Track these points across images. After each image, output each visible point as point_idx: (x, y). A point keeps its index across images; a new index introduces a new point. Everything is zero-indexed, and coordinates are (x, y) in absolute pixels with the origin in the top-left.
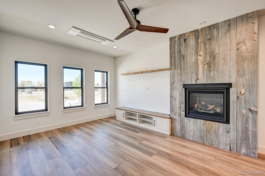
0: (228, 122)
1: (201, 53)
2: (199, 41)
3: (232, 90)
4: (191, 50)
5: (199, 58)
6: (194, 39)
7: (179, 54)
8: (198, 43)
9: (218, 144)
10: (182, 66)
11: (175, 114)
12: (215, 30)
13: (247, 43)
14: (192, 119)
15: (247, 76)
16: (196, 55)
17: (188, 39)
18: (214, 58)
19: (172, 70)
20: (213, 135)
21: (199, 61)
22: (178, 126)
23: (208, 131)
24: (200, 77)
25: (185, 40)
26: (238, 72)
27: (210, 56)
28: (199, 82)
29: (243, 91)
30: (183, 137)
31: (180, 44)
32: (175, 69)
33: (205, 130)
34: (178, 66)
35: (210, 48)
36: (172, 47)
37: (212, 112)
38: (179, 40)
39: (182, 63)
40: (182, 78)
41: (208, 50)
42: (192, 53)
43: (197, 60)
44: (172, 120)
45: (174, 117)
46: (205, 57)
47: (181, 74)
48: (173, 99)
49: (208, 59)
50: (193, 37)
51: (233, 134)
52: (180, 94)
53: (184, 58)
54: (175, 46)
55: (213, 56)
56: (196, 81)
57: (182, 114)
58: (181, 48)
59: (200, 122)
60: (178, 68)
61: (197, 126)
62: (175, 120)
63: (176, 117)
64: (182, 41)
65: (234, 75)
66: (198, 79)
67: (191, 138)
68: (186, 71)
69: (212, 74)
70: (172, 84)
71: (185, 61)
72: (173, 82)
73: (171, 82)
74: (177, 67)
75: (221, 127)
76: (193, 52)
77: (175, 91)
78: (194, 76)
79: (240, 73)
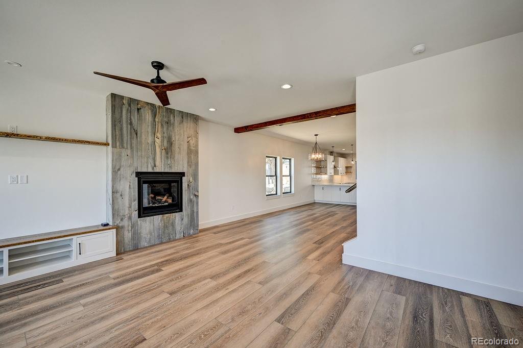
0: (181, 210)
1: (159, 135)
2: (157, 120)
3: (184, 178)
4: (147, 127)
5: (156, 139)
6: (150, 113)
7: (129, 126)
8: (154, 121)
9: (174, 235)
10: (134, 145)
11: (122, 220)
12: (172, 115)
13: (193, 138)
14: (148, 218)
15: (193, 167)
16: (153, 135)
17: (142, 110)
18: (171, 144)
19: (116, 147)
20: (171, 228)
21: (156, 143)
22: (128, 235)
23: (165, 227)
24: (158, 163)
25: (138, 109)
26: (188, 162)
27: (167, 141)
28: (157, 170)
29: (191, 180)
30: (136, 249)
31: (129, 111)
32: (123, 147)
33: (163, 225)
34: (127, 143)
35: (167, 133)
36: (116, 110)
37: (167, 204)
38: (129, 105)
39: (134, 141)
40: (133, 162)
41: (165, 133)
42: (148, 132)
43: (154, 142)
44: (118, 228)
45: (120, 225)
46: (162, 141)
47: (132, 157)
48: (118, 195)
49: (165, 144)
50: (150, 111)
51: (186, 220)
52: (129, 186)
53: (137, 134)
54: (122, 111)
55: (170, 143)
56: (153, 169)
57: (133, 215)
58: (132, 117)
59: (157, 220)
60: (127, 146)
61: (154, 225)
62: (123, 227)
63: (126, 223)
64: (134, 108)
65: (186, 165)
66: (155, 166)
67: (146, 245)
68: (139, 153)
69: (169, 162)
70: (116, 171)
71: (139, 139)
72: (118, 168)
73: (113, 168)
74: (125, 145)
75: (177, 216)
76: (150, 129)
77: (122, 182)
78: (151, 161)
79: (189, 165)
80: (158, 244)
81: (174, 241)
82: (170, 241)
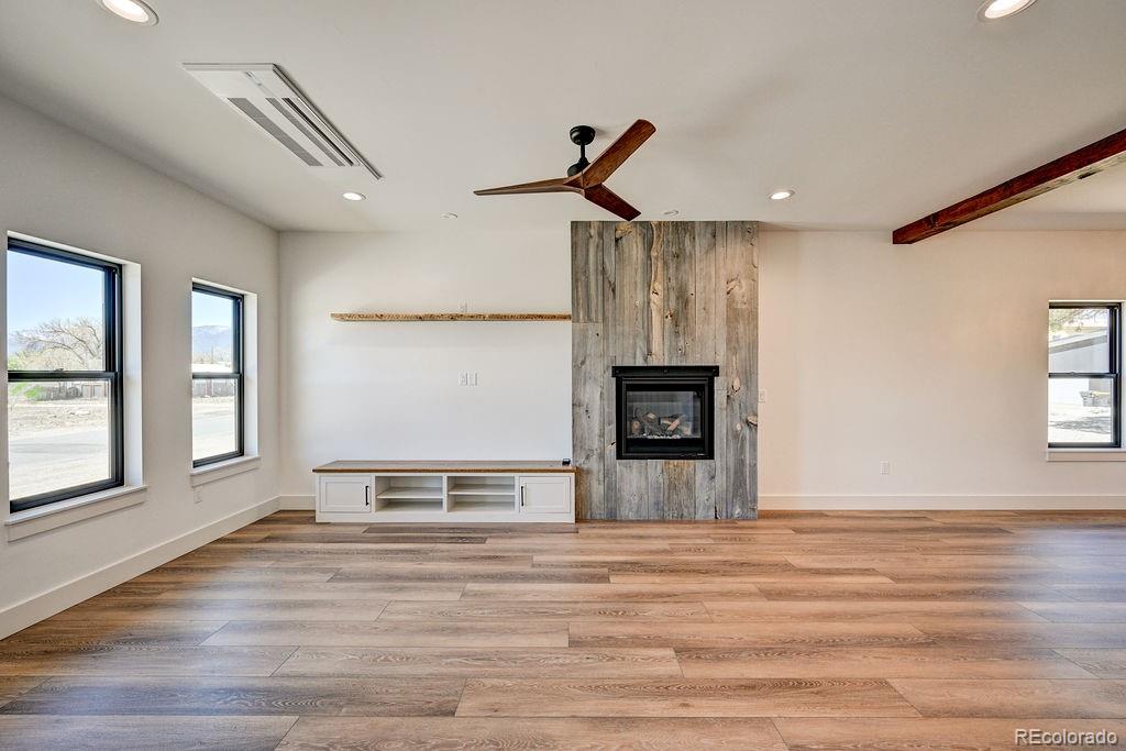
0: (711, 456)
1: (658, 286)
2: (654, 254)
3: (719, 382)
4: (633, 273)
5: (653, 296)
6: (640, 245)
7: (600, 277)
8: (649, 257)
9: (692, 510)
10: (609, 314)
11: (588, 457)
12: (687, 236)
13: (743, 282)
14: (635, 463)
15: (743, 353)
16: (646, 289)
17: (624, 239)
18: (686, 302)
19: (578, 321)
20: (684, 490)
21: (652, 304)
22: (597, 490)
23: (672, 487)
24: (656, 347)
25: (617, 240)
26: (729, 341)
27: (678, 298)
28: (654, 362)
29: (737, 384)
30: (612, 519)
31: (601, 248)
32: (590, 320)
33: (667, 482)
34: (596, 311)
35: (677, 278)
36: (579, 252)
37: (678, 437)
38: (601, 235)
39: (610, 306)
40: (608, 347)
41: (673, 282)
42: (636, 283)
43: (649, 303)
44: (580, 474)
45: (585, 467)
46: (666, 299)
47: (606, 337)
48: (582, 410)
49: (673, 304)
50: (639, 239)
51: (721, 481)
52: (600, 396)
53: (614, 291)
54: (588, 251)
55: (684, 299)
56: (646, 360)
57: (607, 452)
58: (606, 260)
59: (655, 467)
60: (597, 318)
61: (647, 478)
62: (589, 472)
63: (594, 465)
64: (609, 238)
65: (722, 349)
66: (650, 353)
67: (632, 516)
68: (619, 329)
69: (681, 344)
70: (578, 365)
71: (617, 300)
72: (581, 359)
73: (574, 360)
74: (593, 315)
75: (699, 467)
76: (639, 278)
77: (588, 387)
78: (641, 343)
79: (733, 344)
80: (655, 522)
81: (690, 522)
82: (680, 520)
